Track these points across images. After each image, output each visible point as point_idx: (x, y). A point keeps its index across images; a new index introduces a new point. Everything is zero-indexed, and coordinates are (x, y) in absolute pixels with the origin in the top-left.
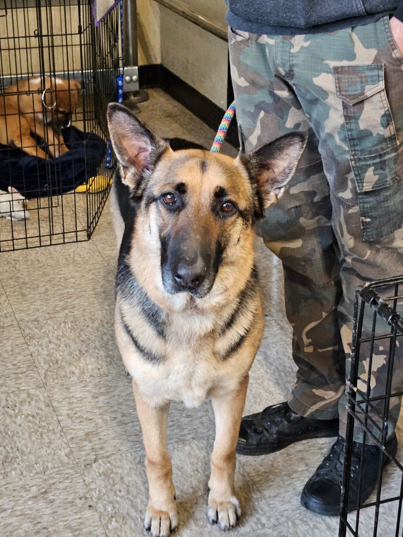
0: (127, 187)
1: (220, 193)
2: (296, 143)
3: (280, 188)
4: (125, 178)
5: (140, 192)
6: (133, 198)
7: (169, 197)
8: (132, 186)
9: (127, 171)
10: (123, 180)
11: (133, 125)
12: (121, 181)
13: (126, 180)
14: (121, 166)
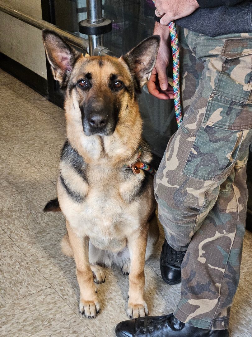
0: (58, 82)
1: (113, 78)
2: (154, 43)
3: (148, 73)
4: (56, 76)
5: (65, 83)
6: (61, 88)
7: (83, 82)
8: (60, 81)
9: (56, 72)
10: (54, 77)
11: (59, 42)
12: (53, 78)
13: (57, 77)
14: (52, 68)
